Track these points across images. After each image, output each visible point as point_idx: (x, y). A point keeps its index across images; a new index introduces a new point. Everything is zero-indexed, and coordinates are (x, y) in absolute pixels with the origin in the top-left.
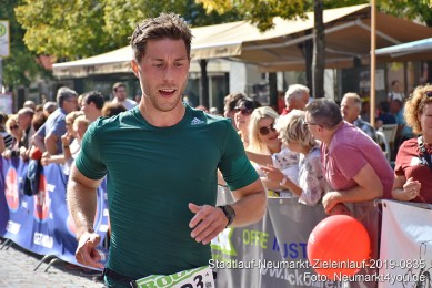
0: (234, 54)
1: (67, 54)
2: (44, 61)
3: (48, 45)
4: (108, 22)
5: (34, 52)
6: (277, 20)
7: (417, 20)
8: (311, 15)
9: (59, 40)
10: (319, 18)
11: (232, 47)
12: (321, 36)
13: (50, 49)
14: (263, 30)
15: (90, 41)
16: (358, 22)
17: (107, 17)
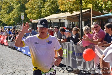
2: (31, 20)
3: (32, 17)
4: (42, 13)
5: (29, 19)
6: (74, 12)
7: (99, 12)
8: (80, 11)
9: (33, 16)
10: (81, 11)
11: (65, 17)
12: (82, 15)
14: (71, 13)
15: (39, 16)
16: (88, 12)
17: (42, 12)
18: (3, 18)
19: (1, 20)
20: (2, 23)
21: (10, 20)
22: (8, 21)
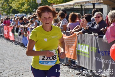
0: (101, 2)
1: (59, 3)
5: (50, 3)
13: (54, 2)
18: (13, 2)
19: (11, 5)
20: (11, 10)
21: (23, 4)
22: (20, 6)
